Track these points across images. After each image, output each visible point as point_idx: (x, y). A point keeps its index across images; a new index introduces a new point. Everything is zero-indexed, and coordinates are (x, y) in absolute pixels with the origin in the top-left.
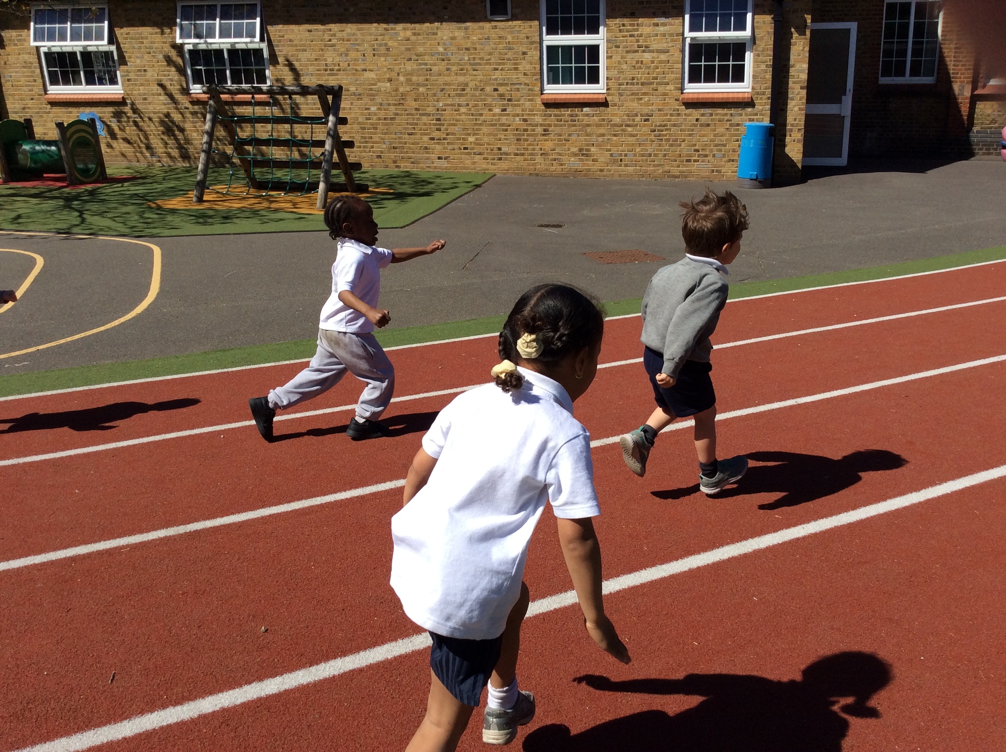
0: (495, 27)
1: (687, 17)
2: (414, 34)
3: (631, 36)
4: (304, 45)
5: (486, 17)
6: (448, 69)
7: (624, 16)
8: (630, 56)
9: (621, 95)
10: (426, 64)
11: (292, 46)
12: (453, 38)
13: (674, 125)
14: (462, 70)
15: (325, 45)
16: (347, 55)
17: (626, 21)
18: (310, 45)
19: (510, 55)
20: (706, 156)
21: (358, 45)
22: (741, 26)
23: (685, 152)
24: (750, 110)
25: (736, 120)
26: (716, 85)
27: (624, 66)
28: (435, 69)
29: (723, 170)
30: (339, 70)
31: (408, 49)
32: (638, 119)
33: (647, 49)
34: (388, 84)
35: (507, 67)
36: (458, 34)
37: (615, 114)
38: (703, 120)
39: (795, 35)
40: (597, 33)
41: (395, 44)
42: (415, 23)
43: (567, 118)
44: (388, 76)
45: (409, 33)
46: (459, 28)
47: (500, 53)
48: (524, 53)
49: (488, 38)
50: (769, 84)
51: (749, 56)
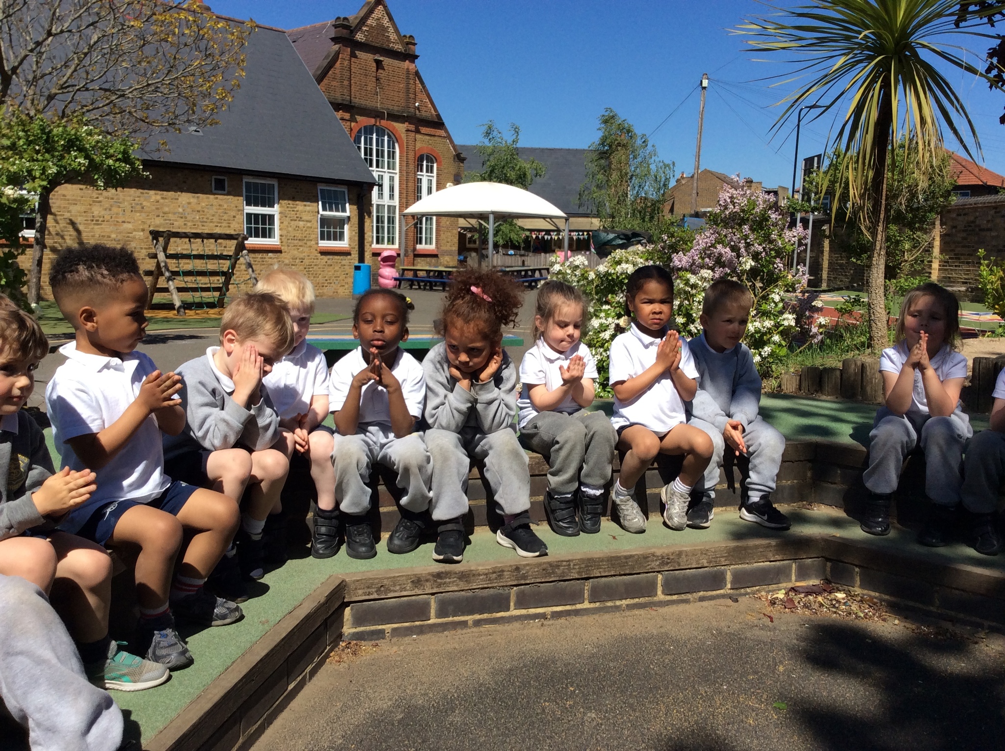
0: (217, 198)
1: (320, 203)
2: (163, 198)
3: (293, 211)
4: (75, 200)
5: (211, 191)
6: (185, 224)
7: (289, 199)
8: (293, 223)
9: (288, 246)
10: (170, 220)
11: (65, 200)
12: (189, 203)
13: (316, 265)
14: (195, 225)
15: (94, 202)
16: (110, 210)
17: (290, 202)
18: (80, 201)
19: (226, 217)
20: (331, 283)
21: (120, 203)
22: (344, 210)
23: (321, 281)
24: (349, 257)
25: (344, 262)
26: (332, 242)
27: (290, 229)
28: (176, 223)
29: (339, 291)
30: (104, 221)
31: (157, 209)
32: (297, 261)
33: (301, 219)
34: (142, 233)
35: (224, 225)
36: (192, 200)
37: (285, 257)
38: (329, 262)
39: (366, 217)
40: (273, 207)
41: (148, 204)
42: (163, 191)
43: (258, 259)
44: (141, 227)
45: (158, 197)
46: (194, 197)
47: (219, 216)
48: (234, 217)
49: (212, 205)
50: (357, 243)
51: (346, 227)
